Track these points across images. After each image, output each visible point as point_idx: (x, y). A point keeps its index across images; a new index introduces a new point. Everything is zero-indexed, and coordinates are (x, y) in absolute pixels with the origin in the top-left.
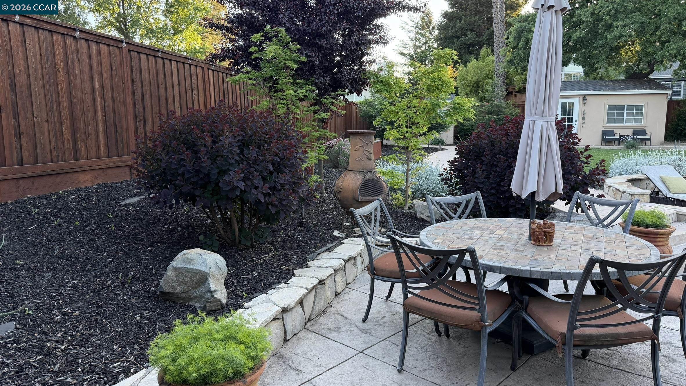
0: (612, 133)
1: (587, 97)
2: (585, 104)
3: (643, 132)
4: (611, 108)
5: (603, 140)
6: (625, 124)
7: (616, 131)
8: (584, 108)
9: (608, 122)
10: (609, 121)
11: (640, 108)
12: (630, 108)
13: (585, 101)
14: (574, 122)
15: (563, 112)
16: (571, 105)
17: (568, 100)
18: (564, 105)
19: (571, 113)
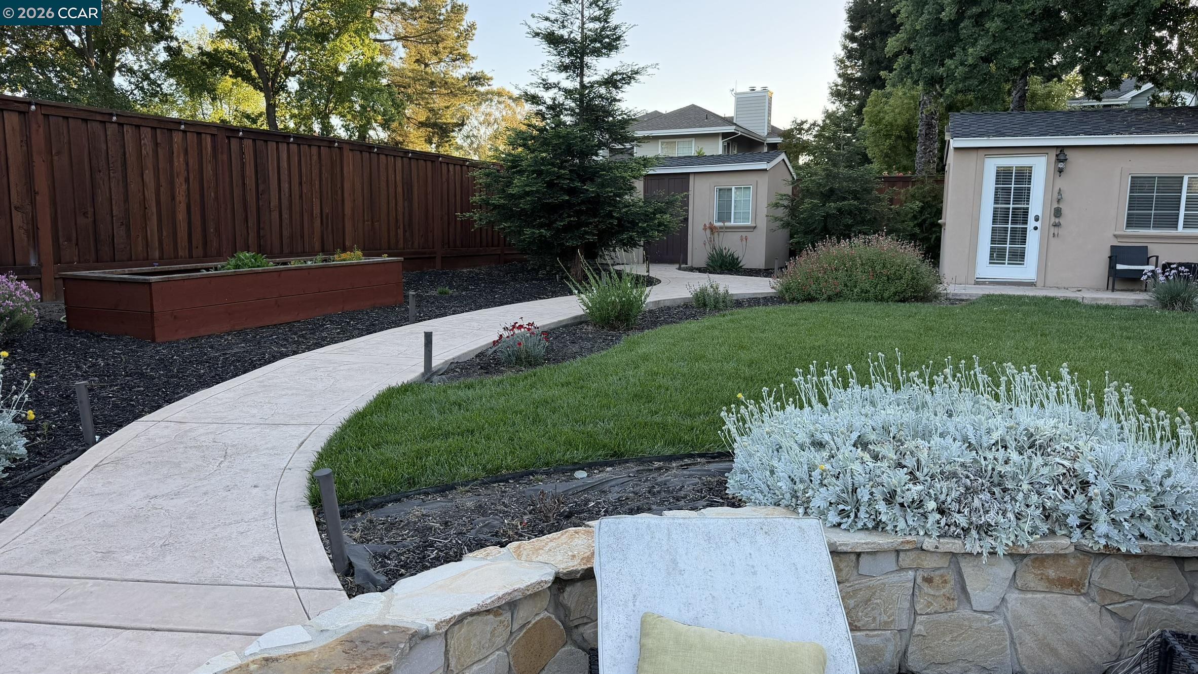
0: (1140, 254)
1: (1069, 154)
2: (1061, 171)
4: (1141, 184)
5: (1113, 274)
6: (1180, 230)
7: (1155, 250)
8: (1061, 183)
9: (1129, 225)
10: (1133, 222)
13: (1061, 165)
14: (1031, 223)
15: (1001, 195)
16: (1024, 175)
17: (1014, 162)
18: (1003, 175)
19: (1023, 195)
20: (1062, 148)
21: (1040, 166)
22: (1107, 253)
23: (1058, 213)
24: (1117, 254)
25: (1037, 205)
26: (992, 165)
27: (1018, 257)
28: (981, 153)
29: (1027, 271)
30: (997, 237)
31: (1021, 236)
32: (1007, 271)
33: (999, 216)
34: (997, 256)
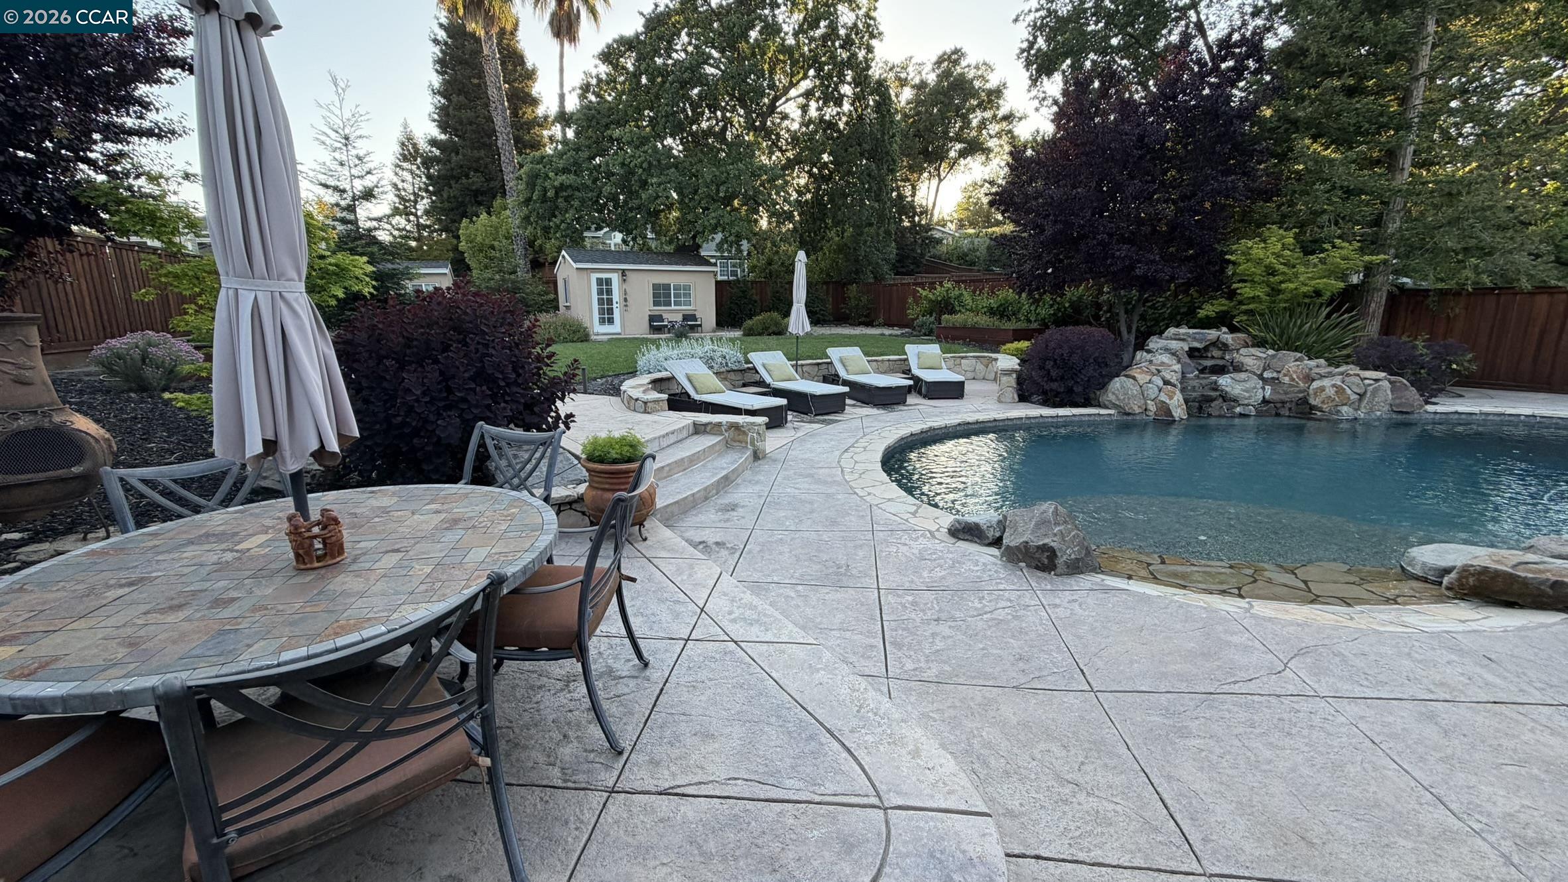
0: (660, 318)
1: (627, 272)
2: (624, 281)
3: (693, 317)
4: (656, 287)
5: (651, 326)
6: (673, 307)
7: (665, 316)
8: (625, 286)
9: (654, 305)
10: (656, 304)
11: (687, 287)
12: (677, 288)
13: (624, 278)
14: (615, 306)
15: (600, 292)
16: (608, 282)
17: (604, 276)
18: (600, 282)
19: (609, 292)
20: (624, 270)
21: (615, 278)
22: (647, 318)
23: (626, 300)
24: (652, 318)
25: (616, 297)
26: (594, 276)
27: (611, 321)
28: (591, 271)
29: (616, 328)
30: (601, 312)
31: (610, 311)
32: (607, 329)
33: (601, 302)
34: (602, 321)
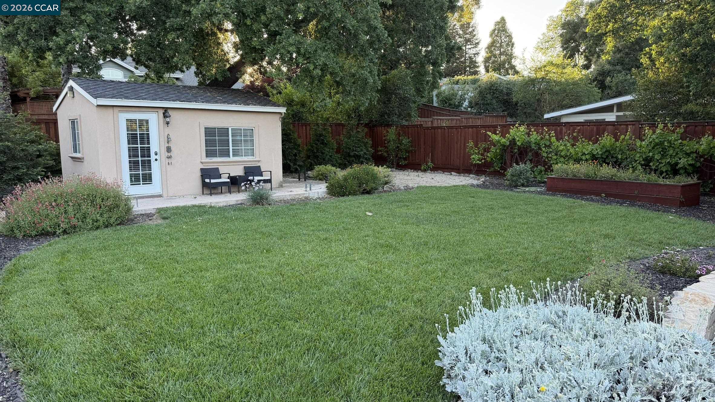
0: (215, 173)
1: (170, 112)
2: (168, 123)
3: (258, 171)
4: (209, 132)
5: (205, 185)
6: (232, 158)
7: (222, 170)
8: (168, 130)
9: (207, 156)
11: (249, 133)
12: (236, 132)
13: (168, 119)
14: (153, 157)
15: (132, 138)
16: (144, 125)
17: (138, 116)
18: (131, 124)
19: (145, 139)
20: (166, 110)
21: (154, 119)
22: (199, 174)
23: (169, 150)
24: (206, 173)
25: (154, 146)
26: (124, 117)
27: (148, 179)
28: (116, 110)
29: (155, 188)
30: (133, 166)
31: (147, 164)
33: (133, 153)
34: (135, 180)
